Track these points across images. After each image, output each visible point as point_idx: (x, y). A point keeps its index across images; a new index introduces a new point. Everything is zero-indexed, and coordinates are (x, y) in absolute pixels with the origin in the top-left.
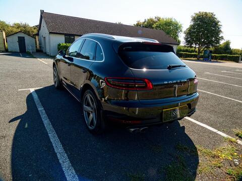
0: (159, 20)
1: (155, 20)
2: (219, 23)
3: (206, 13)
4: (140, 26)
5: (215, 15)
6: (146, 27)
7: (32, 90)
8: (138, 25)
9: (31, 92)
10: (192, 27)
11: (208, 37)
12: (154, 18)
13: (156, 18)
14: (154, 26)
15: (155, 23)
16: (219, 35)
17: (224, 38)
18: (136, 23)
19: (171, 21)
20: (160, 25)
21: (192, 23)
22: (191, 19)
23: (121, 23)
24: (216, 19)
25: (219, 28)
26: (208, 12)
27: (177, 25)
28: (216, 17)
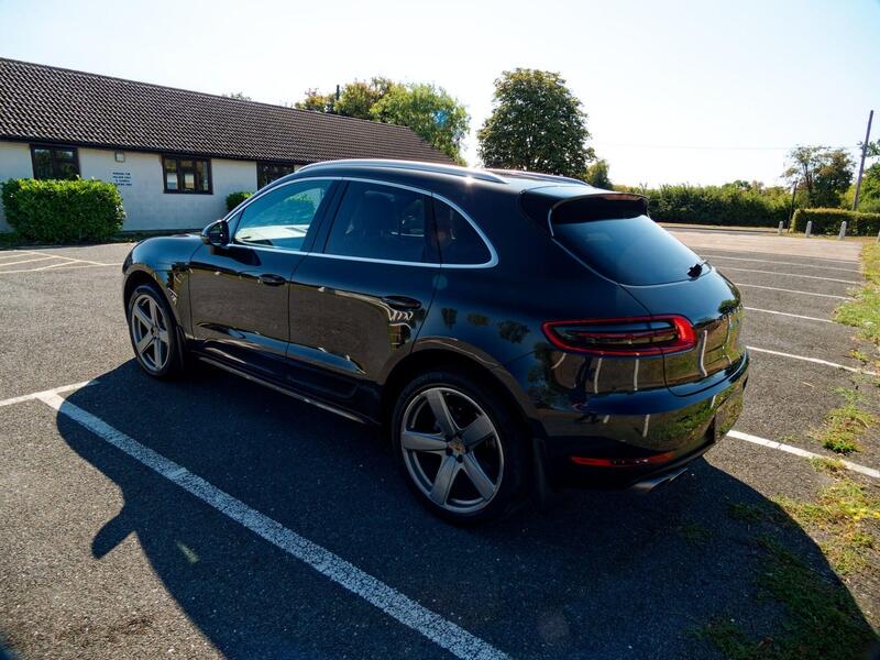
0: (387, 90)
1: (373, 88)
2: (579, 108)
3: (537, 73)
4: (320, 108)
5: (563, 82)
6: (343, 113)
7: (54, 399)
8: (312, 105)
9: (57, 407)
10: (501, 118)
11: (552, 149)
12: (369, 82)
13: (376, 82)
14: (375, 110)
15: (377, 98)
16: (580, 144)
17: (596, 153)
18: (303, 100)
19: (433, 96)
20: (394, 106)
21: (499, 104)
22: (494, 89)
23: (244, 95)
24: (567, 92)
25: (579, 124)
26: (542, 70)
27: (450, 108)
28: (566, 86)
